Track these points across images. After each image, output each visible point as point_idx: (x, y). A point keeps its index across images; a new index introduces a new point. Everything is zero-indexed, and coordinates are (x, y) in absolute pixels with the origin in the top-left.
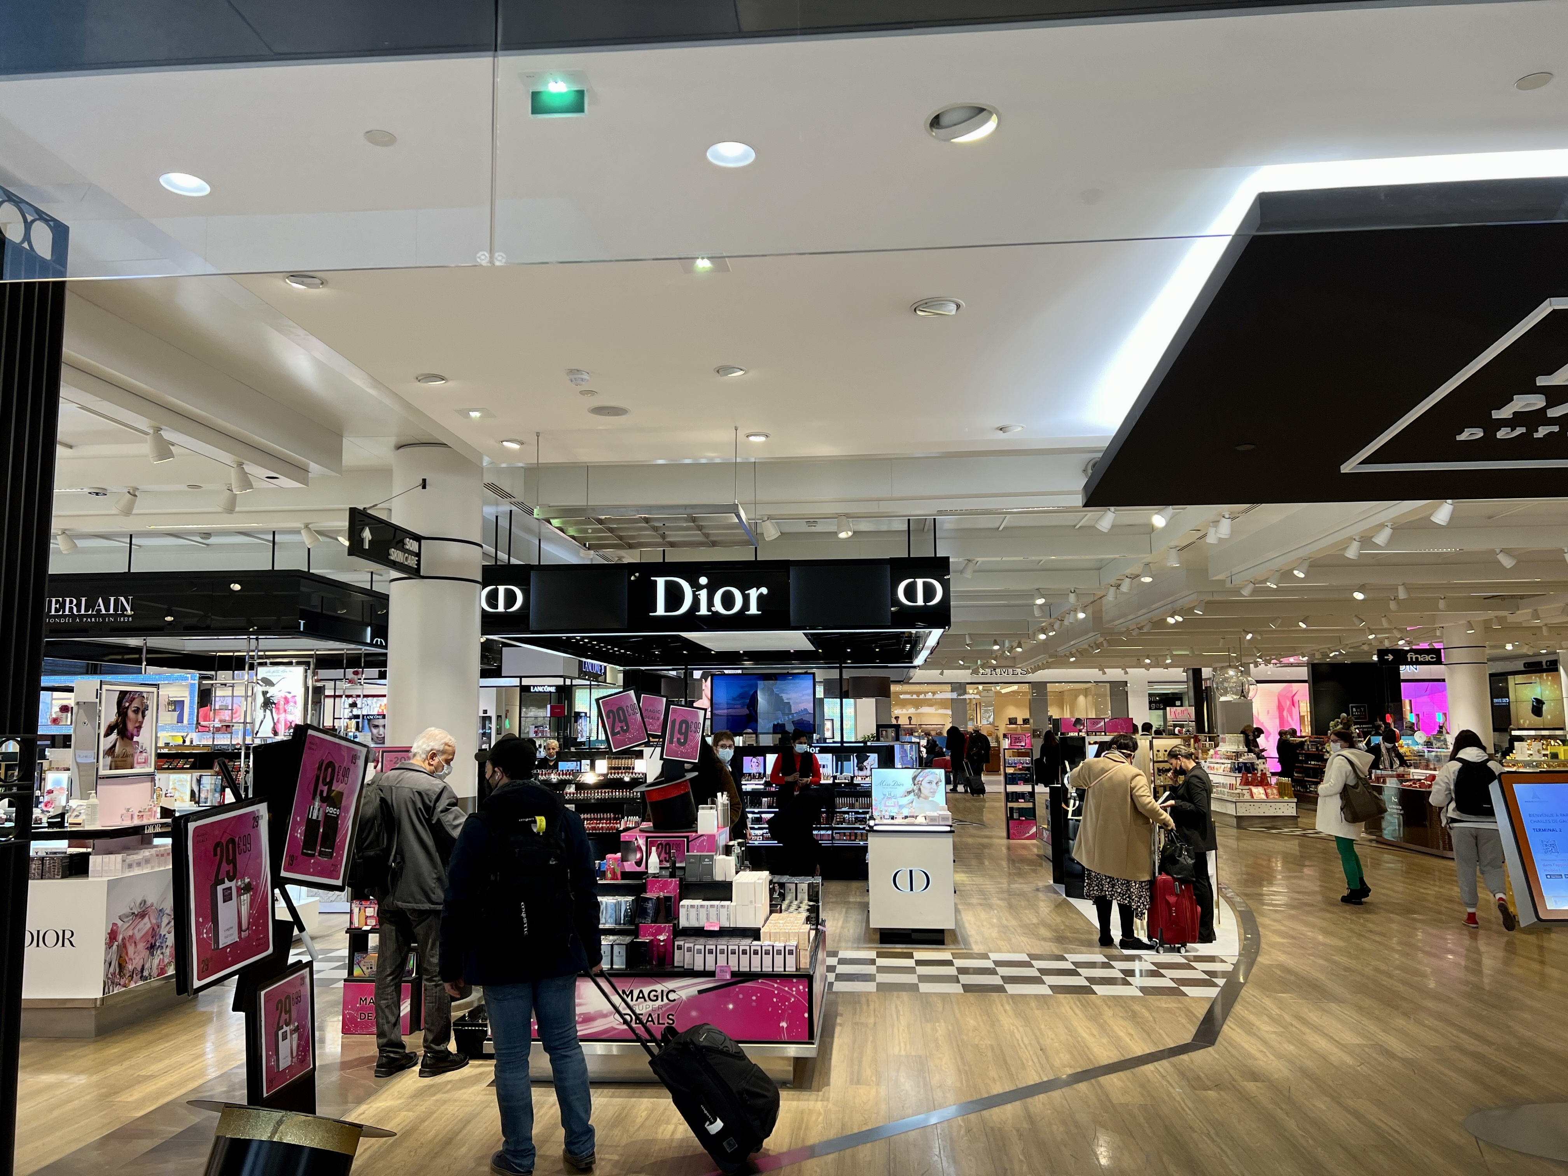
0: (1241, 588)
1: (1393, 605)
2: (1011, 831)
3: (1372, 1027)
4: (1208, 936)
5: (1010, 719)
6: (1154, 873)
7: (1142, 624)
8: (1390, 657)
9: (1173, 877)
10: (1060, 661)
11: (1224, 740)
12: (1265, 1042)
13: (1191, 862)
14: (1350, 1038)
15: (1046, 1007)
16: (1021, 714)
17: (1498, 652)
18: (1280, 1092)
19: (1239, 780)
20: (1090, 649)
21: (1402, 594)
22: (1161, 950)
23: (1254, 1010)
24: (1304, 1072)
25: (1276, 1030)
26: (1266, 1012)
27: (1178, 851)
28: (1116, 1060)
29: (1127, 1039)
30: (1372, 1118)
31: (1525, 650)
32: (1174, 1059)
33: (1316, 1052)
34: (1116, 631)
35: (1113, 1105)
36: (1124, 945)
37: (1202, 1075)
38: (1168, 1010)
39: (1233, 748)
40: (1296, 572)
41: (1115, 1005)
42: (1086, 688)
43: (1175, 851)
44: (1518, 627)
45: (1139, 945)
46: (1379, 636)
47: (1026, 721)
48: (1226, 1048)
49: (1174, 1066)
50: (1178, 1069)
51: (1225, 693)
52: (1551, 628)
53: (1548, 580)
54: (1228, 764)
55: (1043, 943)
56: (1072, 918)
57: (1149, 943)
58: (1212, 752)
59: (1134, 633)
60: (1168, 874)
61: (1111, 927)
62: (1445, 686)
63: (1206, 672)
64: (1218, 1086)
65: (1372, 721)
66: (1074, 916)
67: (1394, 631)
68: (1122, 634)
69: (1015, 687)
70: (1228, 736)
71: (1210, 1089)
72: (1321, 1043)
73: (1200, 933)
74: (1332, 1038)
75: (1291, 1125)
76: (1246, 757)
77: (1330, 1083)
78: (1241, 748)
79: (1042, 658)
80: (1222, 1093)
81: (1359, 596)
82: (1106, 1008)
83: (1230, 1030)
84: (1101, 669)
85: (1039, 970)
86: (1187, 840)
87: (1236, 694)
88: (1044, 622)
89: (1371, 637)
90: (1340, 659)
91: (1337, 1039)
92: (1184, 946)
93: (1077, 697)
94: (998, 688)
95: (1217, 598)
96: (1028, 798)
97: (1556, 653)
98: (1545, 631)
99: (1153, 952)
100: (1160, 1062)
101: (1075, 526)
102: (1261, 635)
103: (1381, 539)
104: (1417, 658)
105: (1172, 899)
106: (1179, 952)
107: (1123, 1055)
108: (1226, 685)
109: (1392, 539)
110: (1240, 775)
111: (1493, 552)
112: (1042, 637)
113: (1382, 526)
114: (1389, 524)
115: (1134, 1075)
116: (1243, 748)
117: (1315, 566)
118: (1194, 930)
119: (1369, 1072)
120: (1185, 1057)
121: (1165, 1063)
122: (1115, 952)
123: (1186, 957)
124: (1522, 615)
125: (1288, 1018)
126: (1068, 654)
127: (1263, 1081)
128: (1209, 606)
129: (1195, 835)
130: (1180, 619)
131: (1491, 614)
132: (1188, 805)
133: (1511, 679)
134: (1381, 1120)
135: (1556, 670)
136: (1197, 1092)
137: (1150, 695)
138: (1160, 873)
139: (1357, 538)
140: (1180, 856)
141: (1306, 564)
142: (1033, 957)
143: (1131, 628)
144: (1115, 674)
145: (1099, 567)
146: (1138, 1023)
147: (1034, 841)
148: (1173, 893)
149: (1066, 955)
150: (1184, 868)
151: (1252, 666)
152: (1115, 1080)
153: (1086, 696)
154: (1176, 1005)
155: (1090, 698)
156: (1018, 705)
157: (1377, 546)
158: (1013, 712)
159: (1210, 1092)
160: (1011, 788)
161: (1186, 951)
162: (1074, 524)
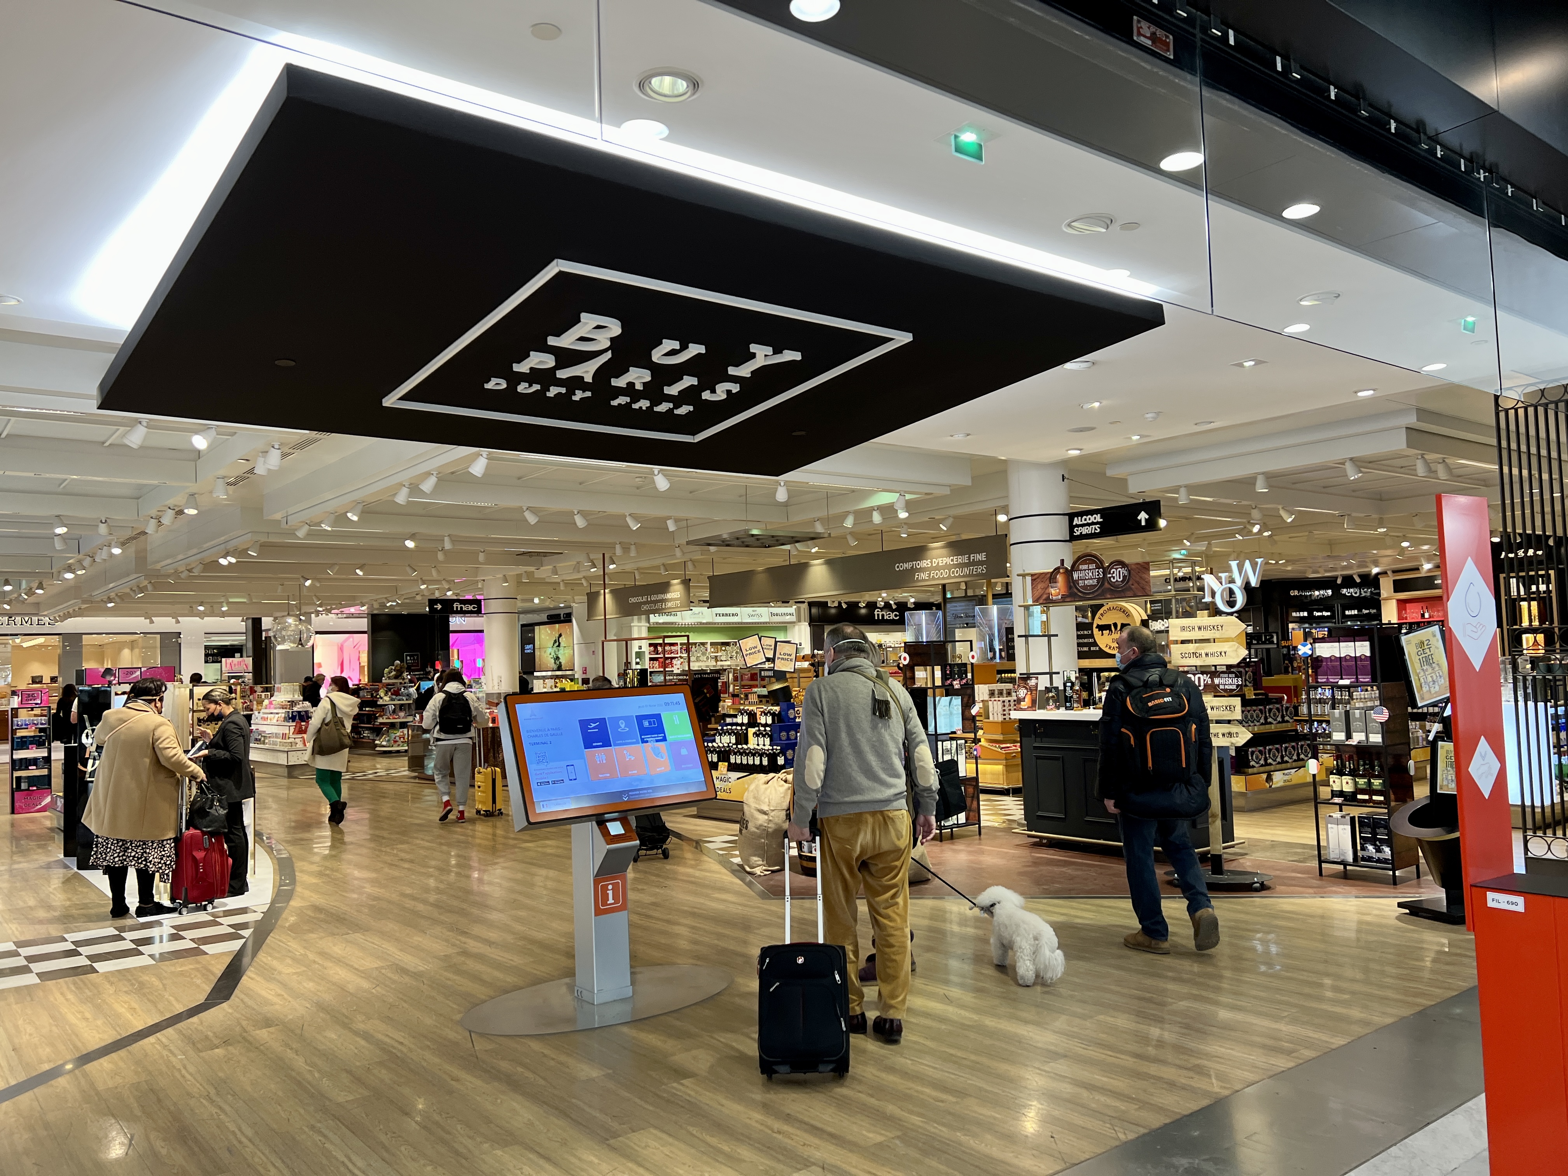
0: (296, 530)
1: (441, 556)
2: (17, 804)
3: (391, 949)
4: (239, 887)
5: (33, 677)
6: (181, 830)
7: (193, 566)
8: (439, 607)
9: (202, 832)
10: (95, 608)
11: (279, 690)
12: (284, 985)
13: (223, 812)
14: (369, 963)
15: (28, 999)
16: (47, 671)
17: (527, 605)
18: (292, 1031)
19: (292, 729)
20: (133, 594)
21: (448, 545)
22: (184, 911)
23: (277, 955)
24: (321, 1007)
25: (298, 970)
26: (290, 954)
27: (209, 803)
28: (110, 1041)
29: (129, 1016)
30: (380, 1036)
31: (548, 604)
32: (181, 1026)
33: (334, 984)
34: (162, 572)
35: (98, 1093)
36: (140, 912)
37: (210, 1034)
38: (182, 974)
39: (289, 697)
40: (349, 515)
41: (120, 980)
42: (131, 639)
43: (205, 802)
44: (543, 583)
45: (160, 909)
46: (430, 587)
47: (54, 679)
48: (242, 1000)
49: (180, 1032)
50: (183, 1034)
51: (284, 641)
52: (567, 584)
53: (561, 539)
54: (282, 713)
55: (37, 927)
56: (82, 892)
57: (172, 906)
58: (266, 702)
59: (183, 576)
60: (196, 828)
61: (126, 895)
62: (483, 636)
63: (267, 622)
64: (226, 1043)
65: (423, 668)
66: (85, 890)
67: (443, 582)
68: (169, 576)
69: (41, 640)
70: (283, 686)
71: (217, 1048)
72: (339, 974)
73: (231, 886)
74: (352, 966)
75: (300, 1063)
76: (301, 705)
77: (344, 1011)
78: (296, 696)
79: (73, 604)
80: (230, 1048)
81: (410, 544)
82: (108, 986)
83: (249, 980)
84: (148, 616)
85: (26, 958)
86: (220, 790)
87: (294, 643)
88: (71, 558)
89: (423, 587)
90: (397, 610)
91: (357, 967)
92: (211, 902)
93: (120, 650)
94: (18, 641)
95: (273, 539)
96: (41, 764)
97: (570, 607)
98: (562, 587)
99: (175, 915)
100: (164, 1032)
101: (103, 443)
102: (320, 582)
103: (427, 486)
104: (461, 608)
105: (199, 855)
106: (205, 909)
107: (120, 1034)
108: (284, 633)
109: (437, 486)
110: (294, 724)
111: (520, 510)
112: (69, 576)
113: (429, 474)
114: (435, 473)
115: (130, 1052)
116: (298, 697)
117: (368, 511)
118: (223, 884)
119: (384, 992)
120: (195, 1019)
121: (170, 1031)
122: (128, 922)
123: (212, 915)
124: (544, 572)
125: (311, 956)
126: (105, 598)
127: (277, 1025)
128: (265, 547)
129: (229, 784)
130: (233, 560)
131: (522, 569)
132: (222, 754)
133: (537, 628)
134: (387, 1035)
135: (570, 621)
136: (201, 1054)
137: (206, 647)
138: (187, 828)
139: (407, 484)
140: (211, 808)
141: (360, 507)
142: (20, 944)
143: (181, 569)
144: (164, 624)
145: (138, 496)
146: (144, 995)
147: (47, 813)
148: (201, 848)
149: (65, 936)
150: (215, 819)
151: (313, 615)
152: (105, 1064)
153: (132, 649)
154: (192, 967)
155: (137, 651)
156: (44, 661)
157: (423, 494)
158: (37, 669)
159: (217, 1050)
160: (20, 755)
161: (214, 908)
162: (102, 439)
